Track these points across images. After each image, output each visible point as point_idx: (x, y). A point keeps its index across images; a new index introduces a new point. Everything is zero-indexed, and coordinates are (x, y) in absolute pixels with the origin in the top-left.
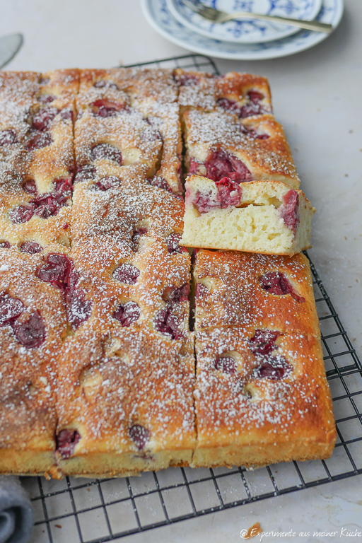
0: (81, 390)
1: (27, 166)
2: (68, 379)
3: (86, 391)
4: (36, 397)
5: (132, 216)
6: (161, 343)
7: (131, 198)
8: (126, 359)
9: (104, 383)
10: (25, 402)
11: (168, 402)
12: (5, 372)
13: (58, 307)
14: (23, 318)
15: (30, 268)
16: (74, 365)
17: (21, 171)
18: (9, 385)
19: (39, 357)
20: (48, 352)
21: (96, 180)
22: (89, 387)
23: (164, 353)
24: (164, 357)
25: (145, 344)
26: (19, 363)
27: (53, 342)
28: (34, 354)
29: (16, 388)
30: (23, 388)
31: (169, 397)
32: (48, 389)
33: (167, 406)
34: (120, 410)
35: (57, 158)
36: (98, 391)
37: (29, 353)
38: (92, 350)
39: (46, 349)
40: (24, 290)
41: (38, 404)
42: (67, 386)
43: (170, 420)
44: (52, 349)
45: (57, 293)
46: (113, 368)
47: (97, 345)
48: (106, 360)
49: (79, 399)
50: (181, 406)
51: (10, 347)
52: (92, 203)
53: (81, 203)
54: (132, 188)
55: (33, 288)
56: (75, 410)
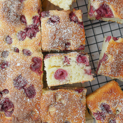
0: (49, 113)
1: (21, 11)
2: (44, 109)
3: (51, 113)
4: (34, 115)
5: (65, 40)
6: (75, 96)
7: (64, 31)
8: (63, 102)
9: (56, 111)
10: (31, 118)
11: (77, 116)
12: (24, 109)
13: (39, 83)
14: (27, 86)
15: (28, 66)
16: (46, 105)
17: (20, 14)
18: (25, 113)
19: (34, 102)
20: (37, 100)
21: (49, 17)
22: (51, 112)
23: (76, 100)
24: (76, 101)
25: (70, 97)
26: (28, 105)
27: (39, 96)
28: (32, 101)
29: (28, 114)
30: (30, 113)
31: (77, 115)
32: (38, 112)
33: (77, 117)
34: (62, 119)
35: (33, 7)
36: (54, 113)
37: (31, 101)
38: (52, 100)
39: (36, 99)
40: (27, 76)
41: (35, 117)
42: (44, 111)
43: (78, 122)
44: (38, 99)
45: (38, 78)
46: (59, 107)
47: (53, 98)
48: (57, 103)
49: (48, 116)
50: (81, 117)
51: (24, 99)
52: (49, 32)
53: (45, 31)
54: (64, 25)
55: (30, 75)
56: (47, 119)
